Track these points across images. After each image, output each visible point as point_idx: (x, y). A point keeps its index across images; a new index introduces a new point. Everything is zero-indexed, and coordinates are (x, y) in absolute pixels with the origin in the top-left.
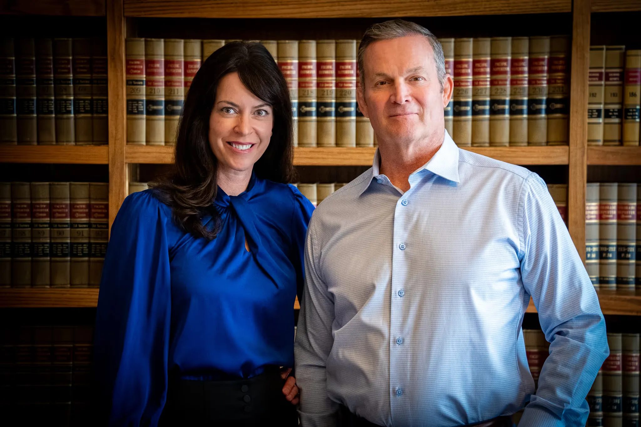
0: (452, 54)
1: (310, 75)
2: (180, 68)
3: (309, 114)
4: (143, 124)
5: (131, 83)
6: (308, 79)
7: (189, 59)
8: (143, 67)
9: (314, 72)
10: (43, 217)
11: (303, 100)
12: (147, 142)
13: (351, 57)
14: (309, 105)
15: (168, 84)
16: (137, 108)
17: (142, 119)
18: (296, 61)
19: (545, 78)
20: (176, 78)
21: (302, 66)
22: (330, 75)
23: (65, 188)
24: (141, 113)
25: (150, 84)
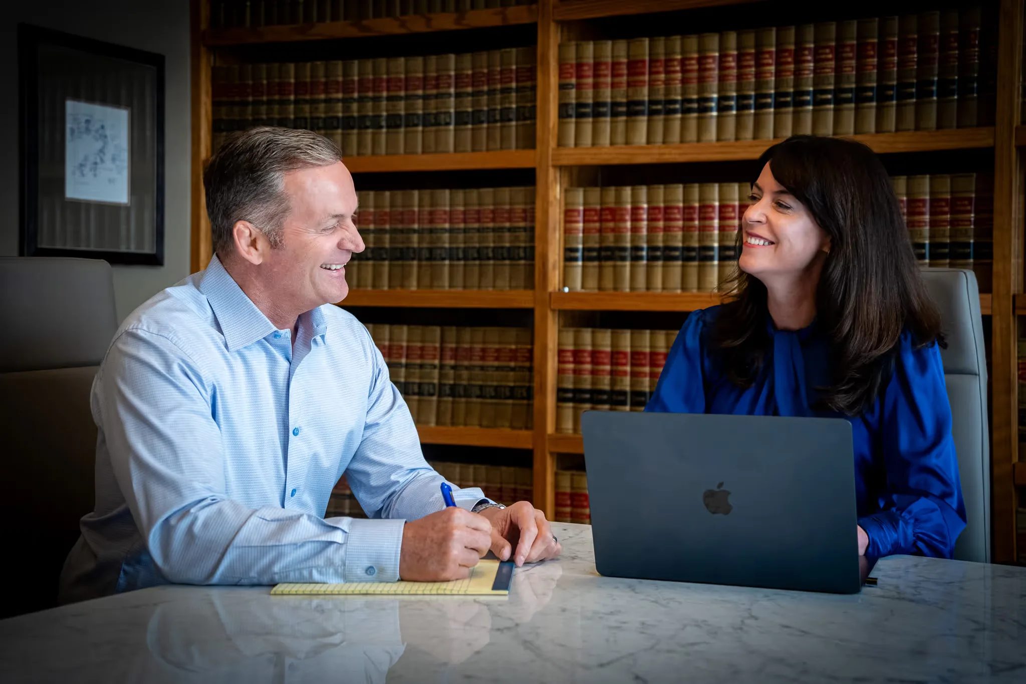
0: (876, 34)
1: (729, 68)
2: (607, 69)
3: (729, 108)
4: (572, 128)
5: (562, 87)
6: (727, 72)
7: (616, 60)
8: (573, 71)
9: (733, 64)
10: (488, 222)
11: (723, 94)
12: (576, 145)
13: (771, 46)
14: (729, 98)
15: (596, 86)
16: (567, 111)
17: (570, 122)
18: (717, 54)
19: (977, 54)
20: (602, 80)
21: (723, 57)
22: (750, 66)
23: (505, 193)
24: (570, 116)
25: (579, 87)
